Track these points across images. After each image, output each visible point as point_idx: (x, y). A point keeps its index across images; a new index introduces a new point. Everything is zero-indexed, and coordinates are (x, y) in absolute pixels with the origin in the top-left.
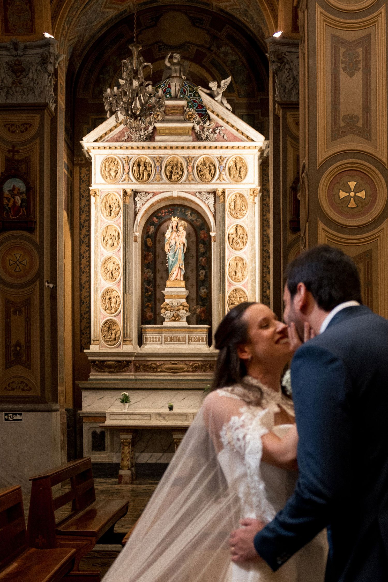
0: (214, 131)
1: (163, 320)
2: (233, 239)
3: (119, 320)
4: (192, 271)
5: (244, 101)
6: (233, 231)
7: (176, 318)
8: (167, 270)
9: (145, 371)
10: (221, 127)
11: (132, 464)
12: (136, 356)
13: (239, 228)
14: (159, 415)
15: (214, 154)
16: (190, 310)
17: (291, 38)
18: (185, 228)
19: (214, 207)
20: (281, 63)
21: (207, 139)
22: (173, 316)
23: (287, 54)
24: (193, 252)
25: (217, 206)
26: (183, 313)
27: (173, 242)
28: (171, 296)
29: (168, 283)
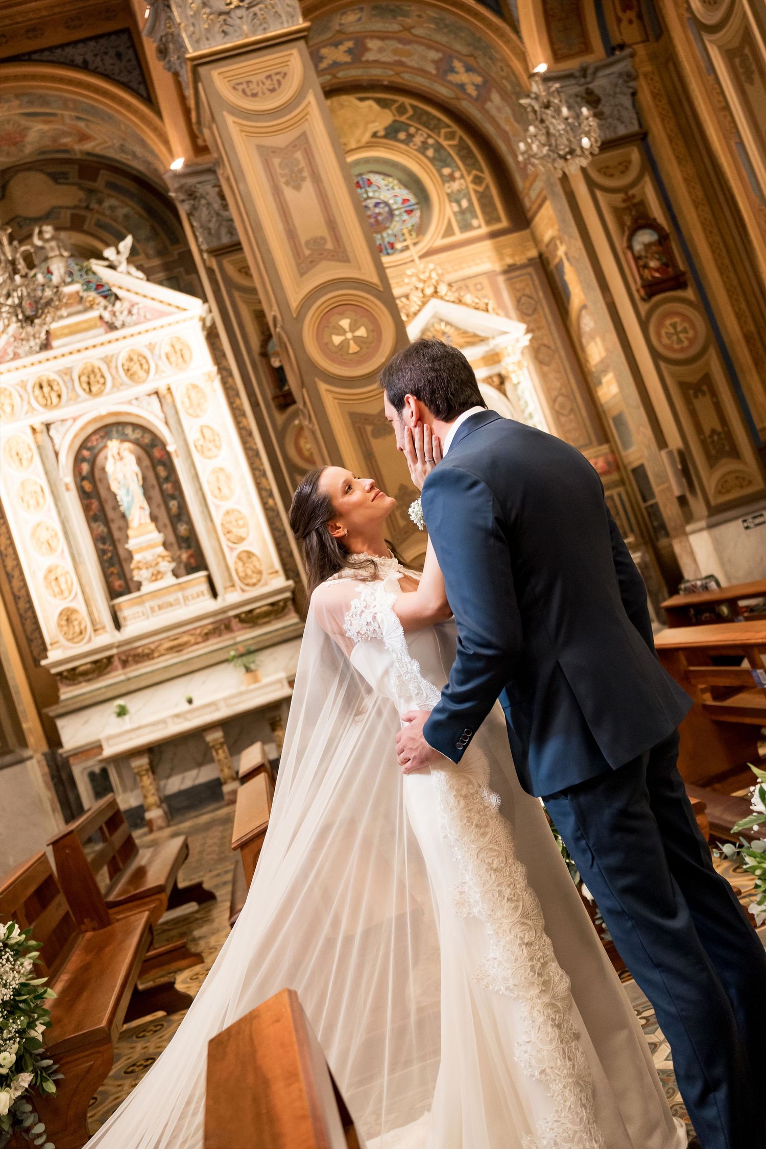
0: (130, 313)
1: (139, 586)
2: (202, 446)
3: (80, 605)
4: (159, 506)
5: (156, 262)
6: (198, 435)
7: (156, 576)
8: (124, 516)
9: (137, 662)
10: (137, 304)
11: (160, 799)
12: (118, 646)
13: (206, 431)
14: (177, 716)
15: (139, 343)
16: (173, 560)
17: (198, 164)
18: (131, 451)
19: (163, 411)
20: (195, 199)
21: (123, 325)
22: (153, 575)
23: (198, 186)
24: (152, 480)
25: (166, 408)
26: (167, 566)
27: (120, 476)
28: (141, 550)
29: (130, 533)
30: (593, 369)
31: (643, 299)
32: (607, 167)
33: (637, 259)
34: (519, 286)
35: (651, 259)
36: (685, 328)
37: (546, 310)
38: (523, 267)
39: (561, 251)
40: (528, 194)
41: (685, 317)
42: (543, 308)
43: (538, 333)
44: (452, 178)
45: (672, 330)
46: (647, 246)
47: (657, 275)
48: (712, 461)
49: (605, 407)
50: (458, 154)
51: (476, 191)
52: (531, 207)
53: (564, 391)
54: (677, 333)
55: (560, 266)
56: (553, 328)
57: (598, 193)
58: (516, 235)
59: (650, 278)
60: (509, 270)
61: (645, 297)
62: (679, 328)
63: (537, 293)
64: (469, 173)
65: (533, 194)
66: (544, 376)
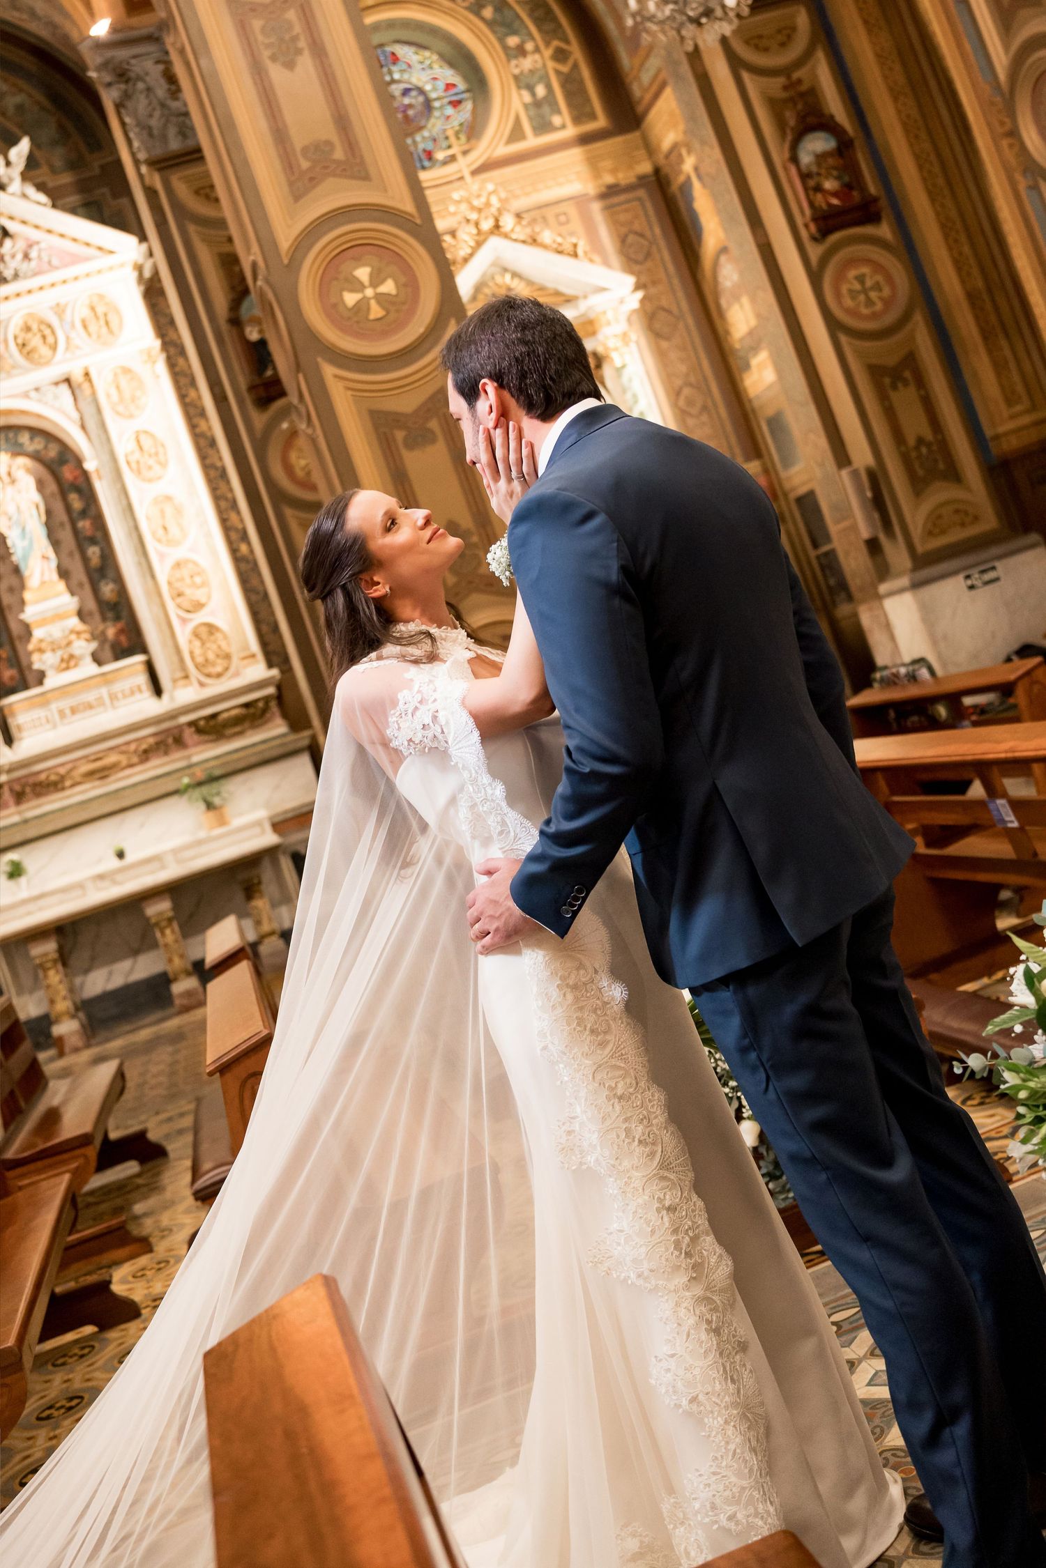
0: (26, 256)
1: (41, 677)
2: (138, 462)
4: (71, 554)
5: (66, 179)
6: (132, 445)
7: (68, 662)
8: (17, 570)
9: (38, 795)
10: (38, 243)
11: (75, 1004)
12: (9, 771)
13: (143, 438)
14: (101, 877)
15: (41, 304)
16: (94, 637)
17: (132, 28)
18: (28, 471)
19: (78, 409)
20: (127, 82)
21: (16, 276)
22: (62, 660)
23: (133, 61)
24: (61, 515)
25: (82, 404)
26: (83, 647)
27: (11, 510)
28: (44, 622)
29: (27, 596)
30: (737, 346)
31: (814, 239)
32: (760, 37)
33: (805, 176)
34: (623, 217)
35: (827, 178)
36: (878, 283)
37: (665, 254)
38: (630, 188)
39: (688, 165)
40: (637, 78)
41: (878, 267)
42: (659, 251)
43: (653, 290)
44: (521, 51)
45: (857, 286)
46: (820, 158)
47: (835, 201)
48: (918, 485)
49: (756, 404)
50: (531, 15)
51: (558, 72)
52: (642, 98)
53: (692, 379)
54: (865, 291)
55: (686, 187)
56: (676, 281)
57: (746, 76)
58: (617, 141)
59: (824, 206)
60: (609, 193)
61: (817, 235)
62: (869, 283)
63: (651, 228)
64: (547, 44)
65: (646, 78)
66: (661, 356)
